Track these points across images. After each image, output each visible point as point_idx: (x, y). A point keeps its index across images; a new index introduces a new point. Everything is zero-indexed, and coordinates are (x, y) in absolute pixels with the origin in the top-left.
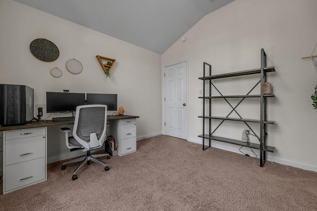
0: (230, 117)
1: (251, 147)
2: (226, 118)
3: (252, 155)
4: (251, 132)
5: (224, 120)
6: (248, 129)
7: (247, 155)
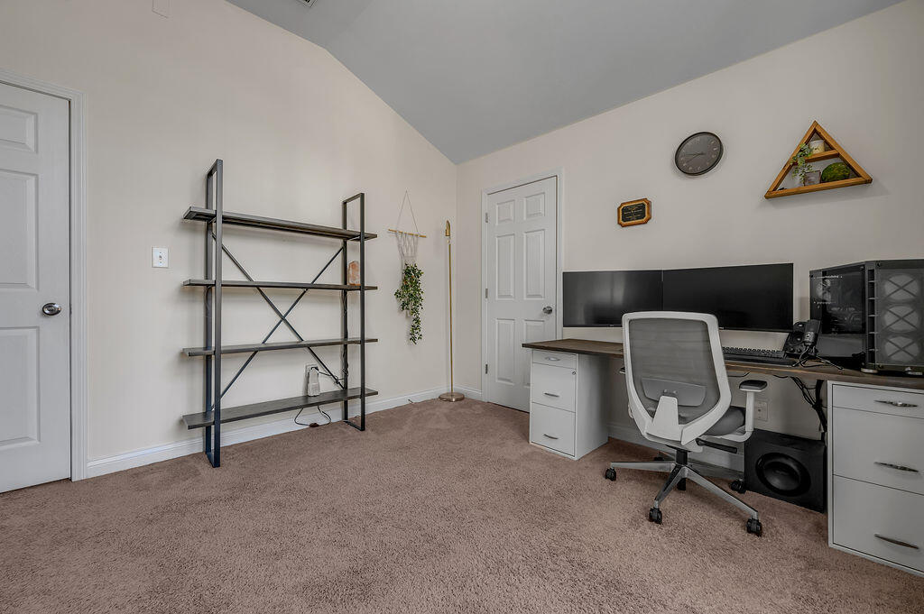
0: (272, 341)
1: (317, 404)
2: (263, 346)
3: (322, 421)
4: (321, 370)
5: (256, 352)
6: (316, 363)
7: (314, 425)
